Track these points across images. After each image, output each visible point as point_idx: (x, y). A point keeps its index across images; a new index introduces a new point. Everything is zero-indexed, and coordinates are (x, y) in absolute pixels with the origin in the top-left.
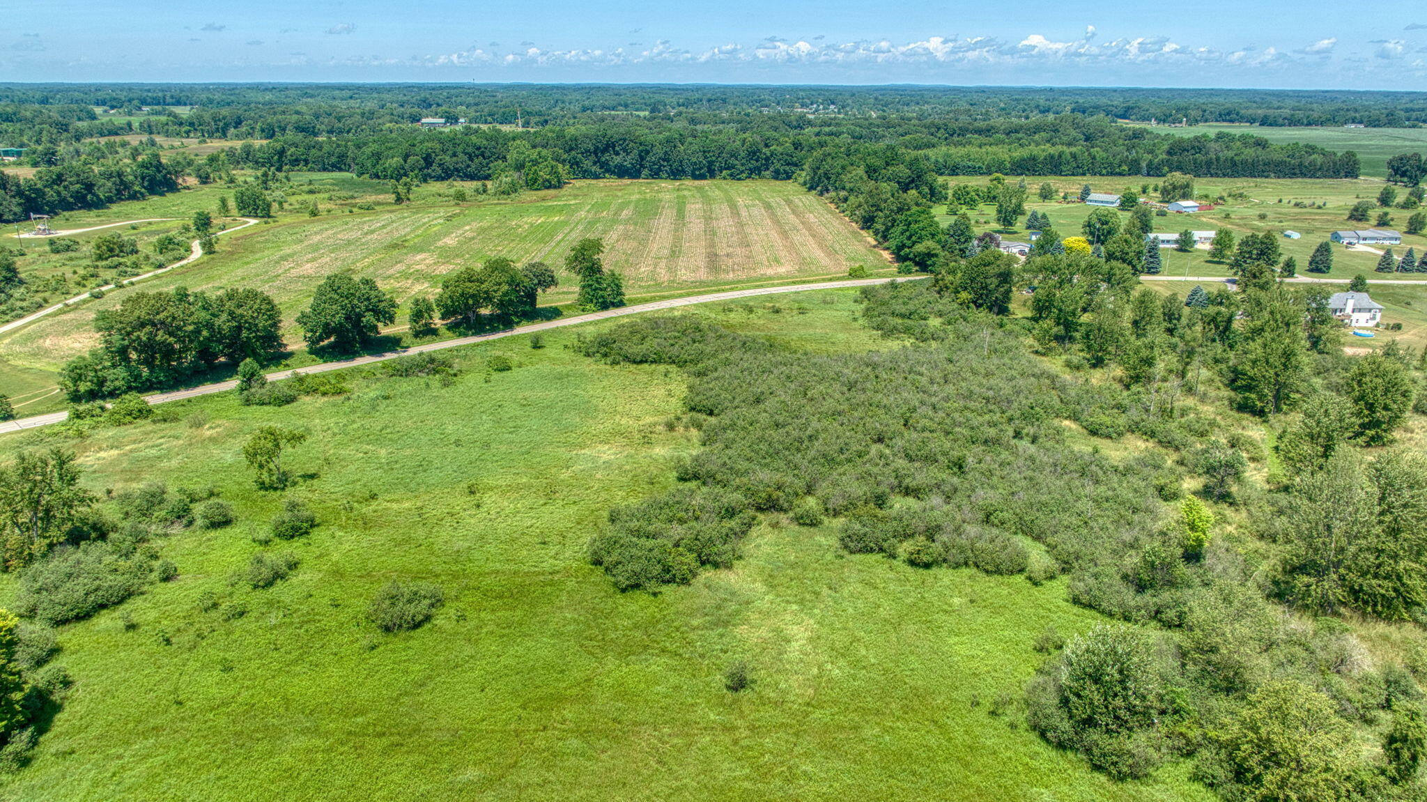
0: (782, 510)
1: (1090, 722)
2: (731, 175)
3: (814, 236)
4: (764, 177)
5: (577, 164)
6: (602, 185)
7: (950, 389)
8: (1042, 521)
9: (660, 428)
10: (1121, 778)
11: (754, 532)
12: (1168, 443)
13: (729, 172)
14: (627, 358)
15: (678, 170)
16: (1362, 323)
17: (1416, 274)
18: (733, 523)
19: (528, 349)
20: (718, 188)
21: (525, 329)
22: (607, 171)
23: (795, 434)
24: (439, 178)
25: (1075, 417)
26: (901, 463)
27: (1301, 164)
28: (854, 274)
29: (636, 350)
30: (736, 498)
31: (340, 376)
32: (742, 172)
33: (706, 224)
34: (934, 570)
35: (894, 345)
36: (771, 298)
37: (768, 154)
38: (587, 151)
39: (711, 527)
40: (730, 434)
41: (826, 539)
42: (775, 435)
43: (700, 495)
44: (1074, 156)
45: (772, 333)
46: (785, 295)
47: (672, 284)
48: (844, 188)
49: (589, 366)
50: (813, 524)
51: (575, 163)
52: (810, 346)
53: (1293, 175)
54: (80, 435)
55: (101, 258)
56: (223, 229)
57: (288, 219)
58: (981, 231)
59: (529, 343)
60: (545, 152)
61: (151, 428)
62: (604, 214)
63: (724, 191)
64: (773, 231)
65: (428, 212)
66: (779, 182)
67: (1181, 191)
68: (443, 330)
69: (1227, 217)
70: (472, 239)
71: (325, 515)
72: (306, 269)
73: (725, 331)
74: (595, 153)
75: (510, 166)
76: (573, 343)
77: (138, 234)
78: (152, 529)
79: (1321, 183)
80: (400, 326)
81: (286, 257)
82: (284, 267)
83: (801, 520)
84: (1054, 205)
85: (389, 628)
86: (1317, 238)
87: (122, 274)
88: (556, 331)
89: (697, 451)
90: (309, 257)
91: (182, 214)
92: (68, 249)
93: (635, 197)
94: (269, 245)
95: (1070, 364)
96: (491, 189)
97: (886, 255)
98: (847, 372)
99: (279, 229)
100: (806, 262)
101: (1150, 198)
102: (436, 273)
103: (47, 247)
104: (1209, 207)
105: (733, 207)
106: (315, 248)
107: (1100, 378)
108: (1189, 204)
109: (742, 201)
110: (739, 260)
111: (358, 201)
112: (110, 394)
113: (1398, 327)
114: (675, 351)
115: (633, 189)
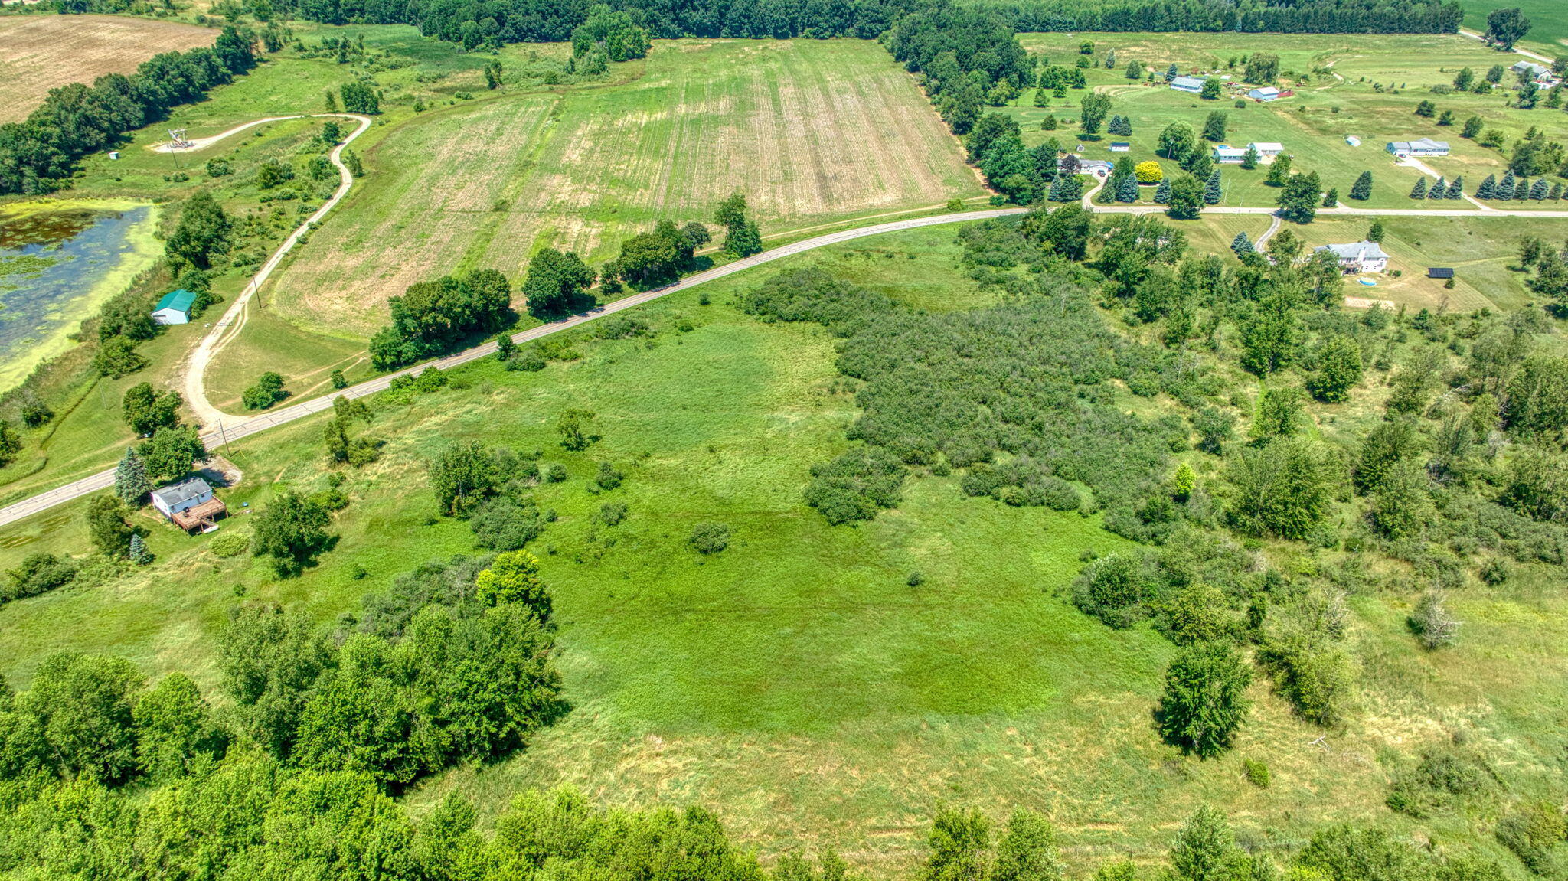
0: (921, 463)
1: (1103, 601)
2: (814, 33)
3: (910, 145)
4: (848, 35)
5: (655, 22)
6: (683, 49)
7: (1034, 353)
8: (1093, 473)
9: (825, 391)
10: (1118, 628)
11: (907, 480)
12: (1186, 403)
13: (812, 30)
14: (780, 317)
15: (759, 28)
16: (1371, 270)
17: (1444, 200)
18: (894, 477)
19: (698, 305)
20: (804, 54)
21: (689, 282)
22: (687, 29)
23: (926, 401)
24: (513, 40)
25: (1123, 377)
26: (1001, 424)
27: (1400, 19)
28: (954, 207)
29: (788, 310)
30: (895, 459)
31: (568, 339)
32: (826, 30)
33: (806, 125)
34: (1023, 508)
35: (990, 299)
36: (882, 239)
37: (853, 8)
38: (665, 7)
39: (882, 481)
40: (878, 400)
41: (953, 486)
42: (909, 401)
43: (869, 454)
44: (1168, 9)
45: (889, 284)
46: (893, 236)
47: (796, 220)
48: (935, 77)
49: (753, 325)
50: (945, 474)
51: (652, 21)
52: (923, 300)
53: (1391, 30)
54: (408, 402)
55: (267, 186)
56: (346, 136)
57: (397, 116)
58: (1068, 134)
59: (697, 298)
60: (626, 17)
61: (455, 394)
62: (702, 108)
63: (811, 61)
64: (871, 138)
65: (530, 104)
66: (863, 44)
67: (1263, 72)
68: (625, 286)
69: (1302, 109)
70: (592, 151)
71: (624, 471)
72: (461, 200)
73: (853, 285)
74: (673, 9)
75: (589, 30)
76: (732, 299)
77: (269, 143)
78: (519, 483)
79: (1416, 43)
80: (595, 288)
81: (433, 180)
82: (439, 196)
83: (935, 472)
84: (1140, 89)
85: (705, 552)
86: (1376, 145)
87: (303, 210)
88: (714, 284)
89: (857, 414)
90: (454, 181)
91: (288, 109)
92: (226, 172)
93: (723, 74)
94: (406, 162)
95: (1126, 320)
96: (579, 67)
97: (979, 176)
98: (957, 335)
99: (398, 134)
100: (907, 188)
101: (1236, 74)
102: (581, 205)
103: (203, 167)
104: (1290, 93)
105: (825, 92)
106: (451, 166)
107: (1148, 336)
108: (1268, 91)
109: (833, 80)
110: (847, 185)
111: (448, 84)
112: (409, 363)
113: (1397, 274)
114: (818, 310)
115: (717, 59)
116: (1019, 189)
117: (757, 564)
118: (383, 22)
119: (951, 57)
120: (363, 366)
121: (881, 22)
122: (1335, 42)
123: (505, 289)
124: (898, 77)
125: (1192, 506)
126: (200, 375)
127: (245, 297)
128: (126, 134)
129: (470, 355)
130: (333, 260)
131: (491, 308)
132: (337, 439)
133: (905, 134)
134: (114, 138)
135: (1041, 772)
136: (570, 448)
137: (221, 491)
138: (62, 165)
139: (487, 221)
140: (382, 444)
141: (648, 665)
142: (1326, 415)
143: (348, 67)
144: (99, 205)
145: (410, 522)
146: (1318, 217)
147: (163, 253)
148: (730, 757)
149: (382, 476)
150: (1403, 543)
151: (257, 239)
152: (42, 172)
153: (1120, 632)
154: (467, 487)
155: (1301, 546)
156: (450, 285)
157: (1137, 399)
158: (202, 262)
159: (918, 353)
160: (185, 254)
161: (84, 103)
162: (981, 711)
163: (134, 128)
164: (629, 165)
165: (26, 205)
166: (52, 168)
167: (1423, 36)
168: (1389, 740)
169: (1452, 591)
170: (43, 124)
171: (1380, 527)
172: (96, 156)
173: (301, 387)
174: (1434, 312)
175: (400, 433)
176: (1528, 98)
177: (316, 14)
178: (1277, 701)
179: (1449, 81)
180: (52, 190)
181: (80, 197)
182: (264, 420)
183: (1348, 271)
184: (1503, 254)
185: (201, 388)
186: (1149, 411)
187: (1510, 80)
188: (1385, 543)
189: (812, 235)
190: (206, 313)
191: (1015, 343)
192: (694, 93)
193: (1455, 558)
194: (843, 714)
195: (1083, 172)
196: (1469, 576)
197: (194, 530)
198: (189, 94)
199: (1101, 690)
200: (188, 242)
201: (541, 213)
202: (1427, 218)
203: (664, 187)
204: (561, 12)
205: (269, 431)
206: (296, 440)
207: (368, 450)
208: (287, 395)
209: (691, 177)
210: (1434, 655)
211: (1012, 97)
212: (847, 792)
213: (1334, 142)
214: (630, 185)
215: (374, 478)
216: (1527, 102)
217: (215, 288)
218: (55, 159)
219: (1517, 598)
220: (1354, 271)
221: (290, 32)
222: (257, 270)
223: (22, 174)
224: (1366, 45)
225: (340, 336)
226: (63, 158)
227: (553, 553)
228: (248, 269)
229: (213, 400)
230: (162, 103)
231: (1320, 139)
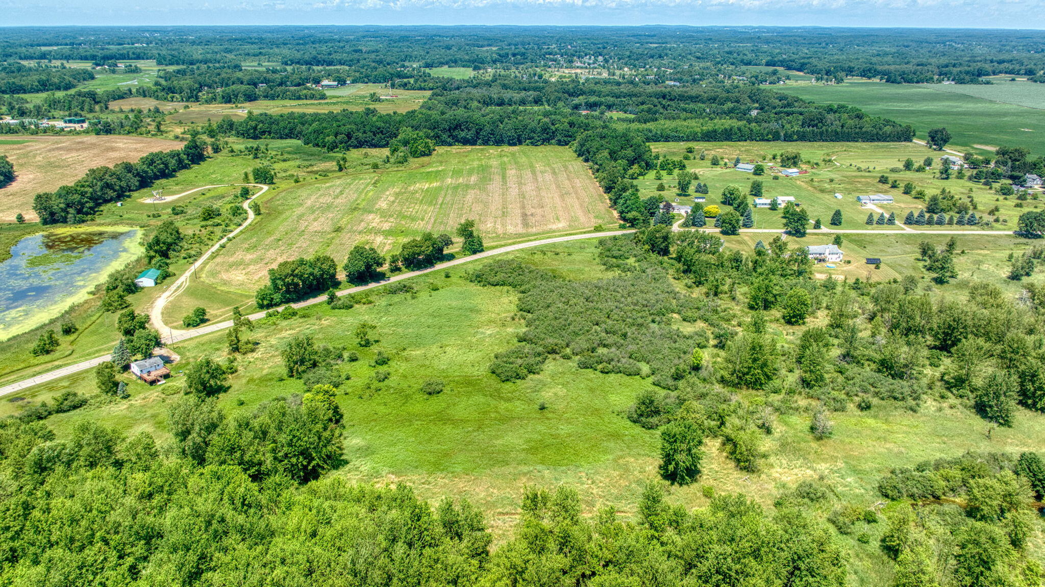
0: (557, 353)
1: (641, 415)
2: (531, 143)
3: (578, 199)
4: (551, 144)
6: (454, 151)
7: (629, 299)
8: (650, 357)
9: (508, 319)
10: (649, 429)
11: (547, 361)
12: (711, 325)
13: (530, 141)
14: (489, 283)
15: (498, 140)
16: (834, 260)
17: (884, 225)
18: (540, 359)
19: (443, 278)
20: (524, 153)
21: (439, 266)
22: (457, 141)
23: (563, 323)
24: (356, 147)
25: (679, 313)
26: (604, 334)
27: (877, 133)
28: (598, 229)
29: (494, 280)
30: (540, 349)
31: (367, 294)
32: (539, 141)
33: (520, 189)
34: (609, 374)
35: (610, 275)
36: (554, 245)
37: (554, 130)
38: (445, 129)
39: (532, 360)
40: (537, 323)
41: (573, 364)
42: (555, 323)
43: (527, 348)
44: (739, 129)
45: (554, 268)
46: (561, 244)
47: (506, 236)
48: (597, 164)
49: (475, 288)
50: (569, 358)
51: (437, 137)
52: (572, 276)
53: (872, 140)
54: (275, 324)
55: (205, 219)
56: (253, 195)
57: (283, 185)
58: (670, 194)
59: (443, 274)
60: (421, 134)
61: (301, 320)
62: (461, 180)
63: (528, 157)
64: (556, 195)
65: (361, 179)
66: (560, 148)
67: (792, 160)
68: (403, 268)
69: (812, 180)
70: (393, 202)
71: (390, 356)
72: (316, 226)
73: (533, 268)
74: (449, 130)
75: (399, 141)
76: (463, 274)
77: (208, 198)
78: (332, 362)
79: (886, 147)
80: (385, 268)
81: (300, 217)
82: (303, 225)
83: (564, 357)
84: (718, 170)
85: (430, 394)
86: (851, 198)
87: (225, 231)
88: (454, 267)
89: (524, 330)
90: (312, 217)
91: (221, 181)
92: (182, 212)
93: (476, 164)
94: (286, 207)
95: (686, 285)
96: (392, 160)
97: (616, 214)
98: (587, 291)
99: (283, 194)
100: (573, 220)
101: (776, 163)
102: (384, 228)
103: (170, 210)
104: (806, 172)
105: (534, 173)
106: (312, 210)
107: (698, 293)
108: (793, 171)
109: (539, 167)
110: (538, 218)
111: (315, 169)
112: (277, 305)
113: (849, 262)
114: (511, 280)
115: (473, 156)
116: (635, 219)
117: (458, 400)
118: (281, 138)
119: (606, 153)
120: (251, 306)
121: (571, 137)
122: (839, 146)
123: (334, 266)
124: (578, 165)
125: (703, 373)
126: (160, 311)
127: (188, 274)
128: (127, 194)
129: (312, 301)
130: (239, 256)
131: (325, 276)
132: (233, 338)
133: (576, 193)
134: (121, 196)
135: (595, 491)
136: (361, 346)
137: (168, 365)
138: (90, 208)
139: (329, 236)
140: (258, 344)
141: (393, 444)
142: (791, 331)
143: (258, 161)
144: (109, 229)
145: (271, 380)
146: (810, 234)
147: (144, 250)
148: (429, 483)
149: (257, 359)
150: (816, 391)
151: (197, 245)
152: (79, 212)
153: (651, 431)
154: (302, 362)
155: (761, 392)
156: (302, 262)
157: (685, 323)
158: (165, 255)
159: (563, 300)
160: (156, 251)
161: (107, 177)
162: (567, 465)
163: (133, 191)
164: (414, 209)
165: (68, 229)
166: (85, 210)
167: (892, 143)
168: (784, 478)
169: (839, 413)
170: (83, 186)
171: (806, 383)
172: (109, 205)
173: (216, 316)
174: (865, 281)
175: (268, 339)
176: (945, 173)
177: (243, 134)
178: (728, 461)
179: (901, 166)
180: (83, 221)
181: (99, 225)
182: (193, 332)
183: (820, 261)
184: (914, 252)
185: (160, 317)
186: (688, 329)
187: (937, 165)
188: (807, 390)
189: (514, 243)
190: (166, 281)
191: (619, 295)
192: (457, 173)
193: (844, 397)
194: (493, 465)
195: (676, 212)
196: (851, 406)
197: (153, 383)
198: (166, 173)
199: (633, 456)
200: (159, 245)
201: (360, 233)
202: (873, 234)
203: (432, 220)
204: (385, 132)
205: (196, 337)
206: (211, 342)
207: (250, 346)
208: (208, 320)
209: (449, 214)
210: (821, 442)
211: (641, 174)
212: (489, 499)
213: (827, 197)
214: (413, 219)
215: (252, 360)
216: (944, 176)
217: (171, 269)
218: (87, 205)
219: (875, 417)
220: (824, 260)
221: (227, 143)
222: (196, 260)
223: (68, 213)
224: (857, 148)
225: (239, 292)
226: (91, 204)
227: (346, 394)
228: (191, 260)
229: (166, 323)
230: (150, 178)
231: (820, 195)
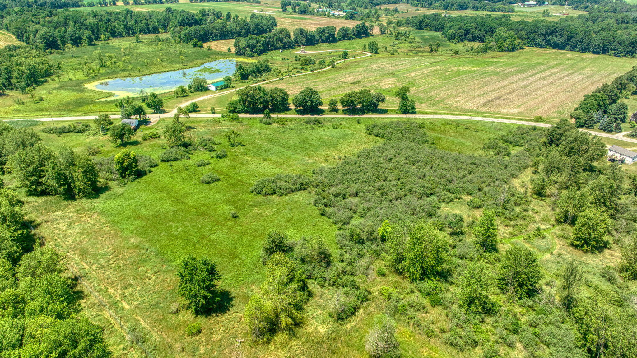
2: (614, 54)
6: (538, 51)
13: (614, 52)
15: (585, 48)
18: (294, 187)
19: (355, 123)
21: (367, 116)
31: (290, 120)
32: (622, 53)
36: (477, 122)
39: (288, 186)
50: (318, 195)
55: (302, 65)
57: (381, 55)
68: (340, 111)
80: (325, 107)
83: (316, 193)
87: (298, 72)
116: (577, 118)
120: (227, 110)
123: (285, 97)
127: (239, 89)
130: (279, 85)
138: (260, 50)
158: (244, 77)
160: (239, 74)
180: (253, 57)
190: (222, 89)
